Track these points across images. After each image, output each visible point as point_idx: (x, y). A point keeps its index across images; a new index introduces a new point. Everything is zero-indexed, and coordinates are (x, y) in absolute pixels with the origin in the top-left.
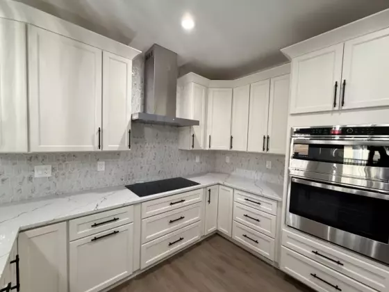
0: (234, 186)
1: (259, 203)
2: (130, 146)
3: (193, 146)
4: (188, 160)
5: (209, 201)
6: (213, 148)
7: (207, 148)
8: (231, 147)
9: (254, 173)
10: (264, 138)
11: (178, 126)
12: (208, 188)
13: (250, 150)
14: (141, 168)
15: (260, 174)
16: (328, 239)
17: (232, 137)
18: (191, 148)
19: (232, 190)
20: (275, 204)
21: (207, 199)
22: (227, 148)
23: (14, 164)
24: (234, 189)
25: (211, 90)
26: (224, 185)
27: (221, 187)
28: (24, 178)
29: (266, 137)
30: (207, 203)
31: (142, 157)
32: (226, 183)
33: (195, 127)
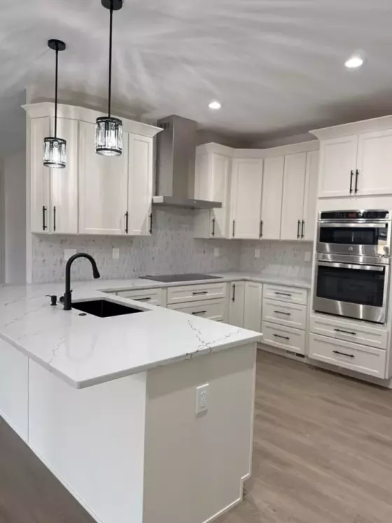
0: (263, 280)
1: (289, 295)
2: (151, 231)
3: (213, 234)
4: (204, 252)
5: (233, 299)
6: (237, 236)
7: (230, 237)
8: (261, 235)
9: (290, 268)
10: (299, 222)
11: (193, 208)
12: (232, 283)
13: (284, 238)
14: (153, 258)
15: (297, 269)
16: (341, 313)
17: (261, 223)
18: (211, 236)
19: (261, 285)
20: (305, 292)
21: (232, 297)
22: (256, 236)
23: (51, 246)
24: (262, 283)
25: (235, 161)
26: (251, 281)
27: (247, 283)
28: (57, 260)
29: (301, 221)
30: (231, 301)
31: (154, 246)
32: (253, 279)
33: (215, 210)
